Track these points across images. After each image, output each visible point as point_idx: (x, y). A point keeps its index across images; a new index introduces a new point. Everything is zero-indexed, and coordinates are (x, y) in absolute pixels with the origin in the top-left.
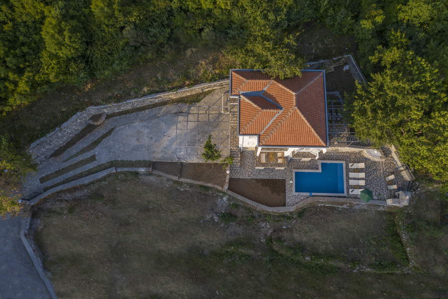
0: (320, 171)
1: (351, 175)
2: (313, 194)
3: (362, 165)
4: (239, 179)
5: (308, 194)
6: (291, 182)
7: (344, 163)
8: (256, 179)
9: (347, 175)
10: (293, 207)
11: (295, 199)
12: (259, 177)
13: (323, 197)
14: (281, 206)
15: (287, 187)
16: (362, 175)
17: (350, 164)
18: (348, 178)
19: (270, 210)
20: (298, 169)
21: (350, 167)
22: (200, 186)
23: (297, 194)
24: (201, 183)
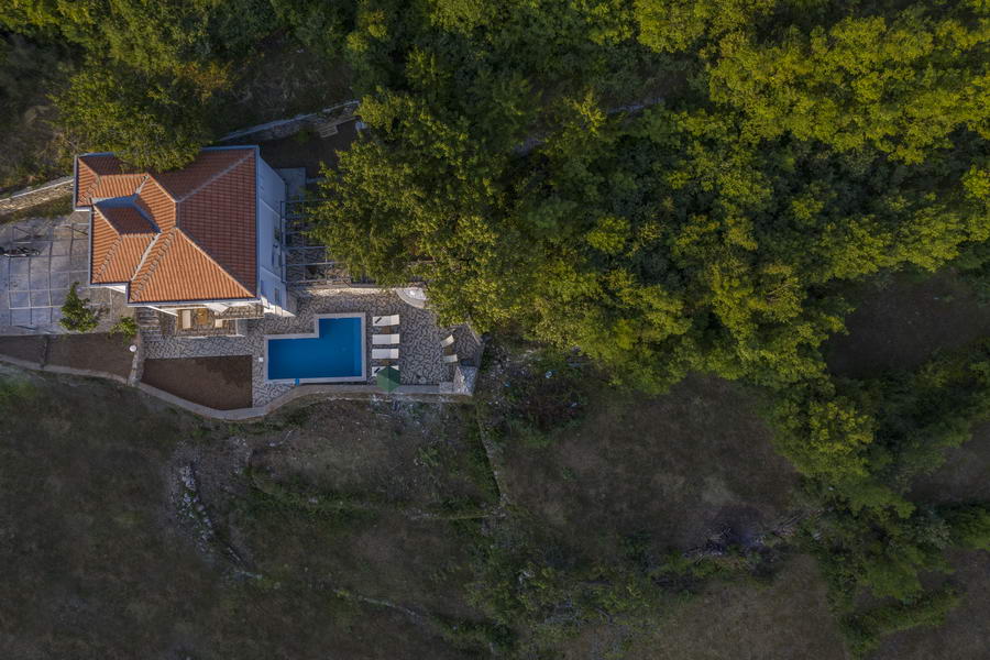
0: (316, 335)
1: (377, 339)
2: (302, 381)
3: (395, 320)
4: (162, 359)
5: (293, 381)
6: (261, 360)
7: (362, 316)
8: (197, 359)
9: (369, 339)
10: (264, 408)
11: (269, 392)
12: (202, 354)
13: (321, 386)
14: (244, 407)
15: (256, 369)
16: (395, 339)
17: (375, 319)
18: (370, 346)
19: (220, 415)
20: (276, 333)
21: (374, 325)
22: (87, 378)
23: (271, 382)
24: (86, 372)
